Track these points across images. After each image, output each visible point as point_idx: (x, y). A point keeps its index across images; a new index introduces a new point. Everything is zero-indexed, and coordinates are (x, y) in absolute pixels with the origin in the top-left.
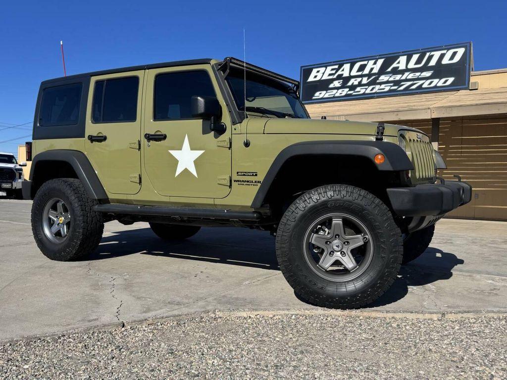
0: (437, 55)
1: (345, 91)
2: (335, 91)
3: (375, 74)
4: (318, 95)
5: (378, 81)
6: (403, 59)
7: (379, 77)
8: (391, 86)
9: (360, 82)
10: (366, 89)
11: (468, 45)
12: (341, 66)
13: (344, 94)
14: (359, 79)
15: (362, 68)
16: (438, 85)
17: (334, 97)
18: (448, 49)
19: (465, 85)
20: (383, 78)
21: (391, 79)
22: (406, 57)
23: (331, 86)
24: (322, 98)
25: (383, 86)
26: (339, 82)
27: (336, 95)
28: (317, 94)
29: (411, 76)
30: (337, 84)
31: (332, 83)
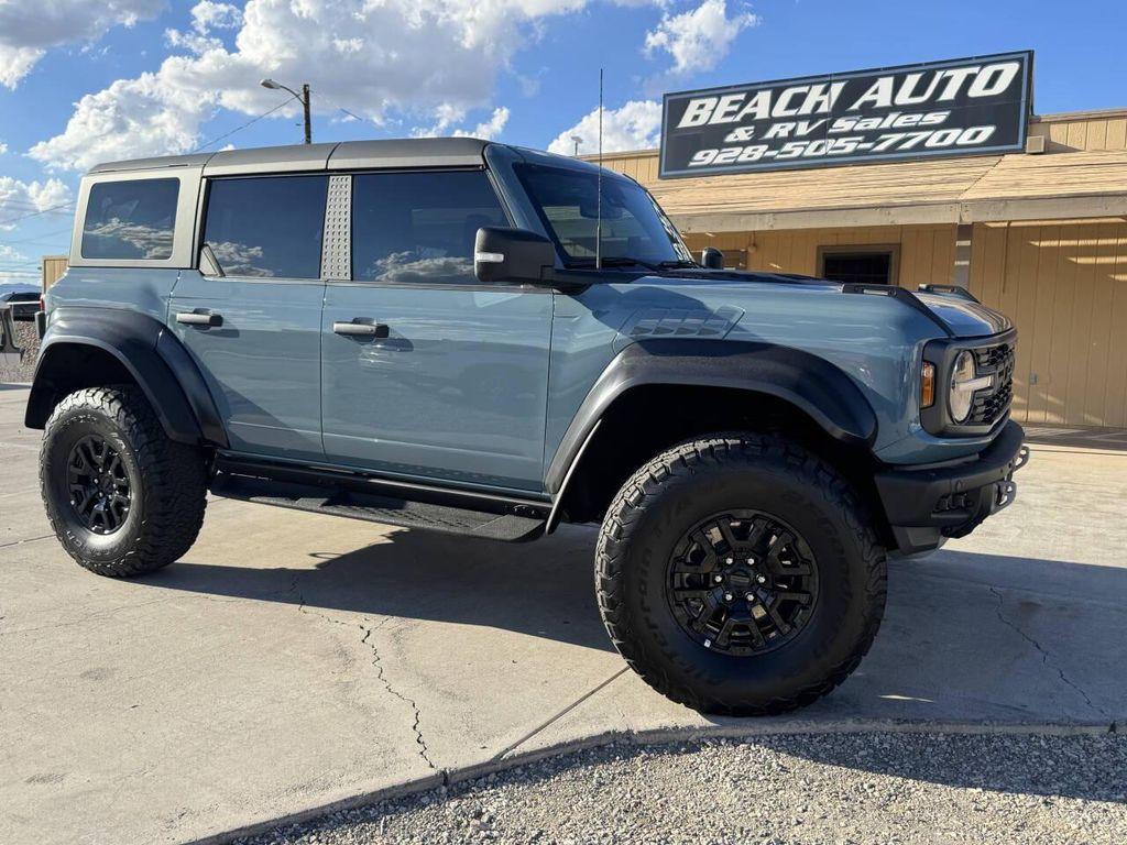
0: (958, 76)
1: (761, 151)
2: (738, 150)
3: (824, 115)
4: (702, 158)
5: (830, 131)
6: (885, 84)
7: (833, 122)
8: (859, 142)
9: (792, 132)
10: (805, 147)
11: (1026, 56)
12: (751, 95)
13: (757, 156)
14: (790, 126)
15: (797, 101)
16: (959, 142)
17: (735, 163)
18: (983, 65)
19: (1017, 143)
20: (842, 124)
21: (860, 127)
22: (891, 79)
23: (730, 138)
24: (709, 166)
25: (841, 142)
26: (747, 131)
27: (740, 159)
28: (699, 156)
29: (901, 121)
30: (742, 134)
31: (731, 132)
